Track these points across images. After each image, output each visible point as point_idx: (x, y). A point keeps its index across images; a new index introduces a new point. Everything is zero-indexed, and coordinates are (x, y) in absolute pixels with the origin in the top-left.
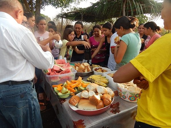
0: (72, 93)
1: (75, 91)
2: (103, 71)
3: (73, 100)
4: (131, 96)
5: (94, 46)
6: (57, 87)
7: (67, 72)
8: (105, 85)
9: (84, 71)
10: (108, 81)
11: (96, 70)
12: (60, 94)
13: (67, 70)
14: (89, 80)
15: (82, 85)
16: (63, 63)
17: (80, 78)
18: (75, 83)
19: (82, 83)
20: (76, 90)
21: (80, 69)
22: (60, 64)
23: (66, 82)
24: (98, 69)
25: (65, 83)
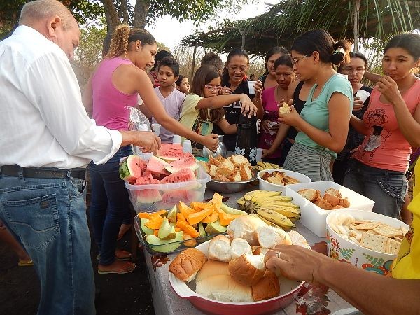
0: (188, 238)
1: (196, 233)
2: (285, 181)
3: (182, 264)
4: (369, 265)
5: (267, 112)
6: (150, 219)
7: (184, 177)
8: (289, 222)
9: (231, 177)
10: (297, 212)
11: (266, 176)
12: (152, 239)
13: (184, 172)
14: (242, 203)
15: (219, 219)
16: (175, 155)
17: (217, 197)
18: (202, 209)
19: (221, 211)
20: (202, 232)
21: (222, 171)
22: (167, 155)
23: (178, 204)
24: (272, 175)
25: (175, 209)
